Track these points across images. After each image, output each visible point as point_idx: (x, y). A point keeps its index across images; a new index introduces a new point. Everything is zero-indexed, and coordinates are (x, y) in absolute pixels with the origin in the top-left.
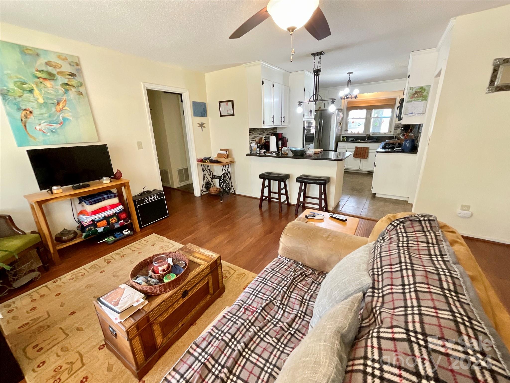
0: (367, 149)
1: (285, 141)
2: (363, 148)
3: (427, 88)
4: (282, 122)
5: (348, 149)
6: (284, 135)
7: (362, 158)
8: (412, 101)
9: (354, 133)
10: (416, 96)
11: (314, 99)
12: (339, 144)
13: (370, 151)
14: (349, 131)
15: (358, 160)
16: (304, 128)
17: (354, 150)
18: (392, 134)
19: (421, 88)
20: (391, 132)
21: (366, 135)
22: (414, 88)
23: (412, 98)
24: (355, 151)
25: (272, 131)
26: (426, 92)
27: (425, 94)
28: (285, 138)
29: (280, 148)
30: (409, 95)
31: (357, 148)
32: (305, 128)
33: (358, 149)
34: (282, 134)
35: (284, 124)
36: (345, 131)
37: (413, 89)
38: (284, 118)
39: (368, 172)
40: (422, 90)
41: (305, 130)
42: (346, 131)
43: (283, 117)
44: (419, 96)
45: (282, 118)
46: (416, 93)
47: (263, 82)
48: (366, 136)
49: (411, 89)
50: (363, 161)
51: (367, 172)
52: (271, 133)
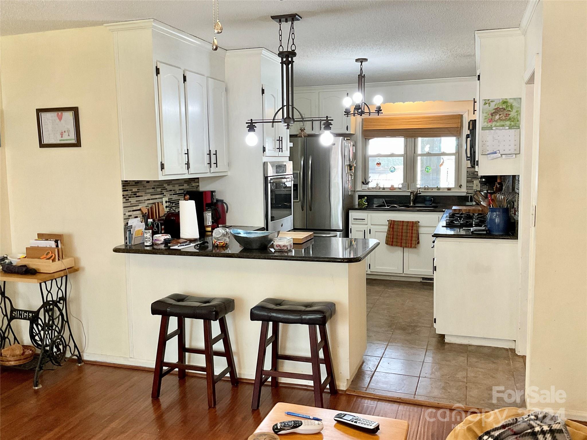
0: (414, 226)
1: (220, 209)
2: (405, 224)
3: (515, 104)
4: (210, 164)
5: (372, 227)
6: (218, 196)
7: (406, 247)
8: (491, 128)
9: (384, 189)
10: (497, 117)
11: (285, 116)
12: (353, 214)
13: (422, 230)
14: (371, 185)
15: (398, 253)
16: (266, 178)
17: (386, 228)
18: (463, 192)
19: (505, 102)
20: (460, 186)
21: (409, 194)
22: (492, 102)
23: (491, 121)
24: (389, 230)
25: (186, 187)
26: (514, 111)
27: (513, 114)
28: (219, 204)
29: (209, 229)
30: (485, 115)
31: (392, 224)
32: (269, 178)
33: (395, 227)
34: (212, 192)
35: (217, 170)
36: (363, 183)
37: (489, 103)
38: (216, 154)
39: (423, 278)
40: (507, 107)
41: (269, 185)
42: (365, 182)
43: (213, 152)
44: (504, 118)
45: (210, 154)
46: (497, 111)
47: (158, 71)
48: (410, 196)
49: (485, 104)
50: (409, 254)
51: (419, 280)
52: (182, 191)
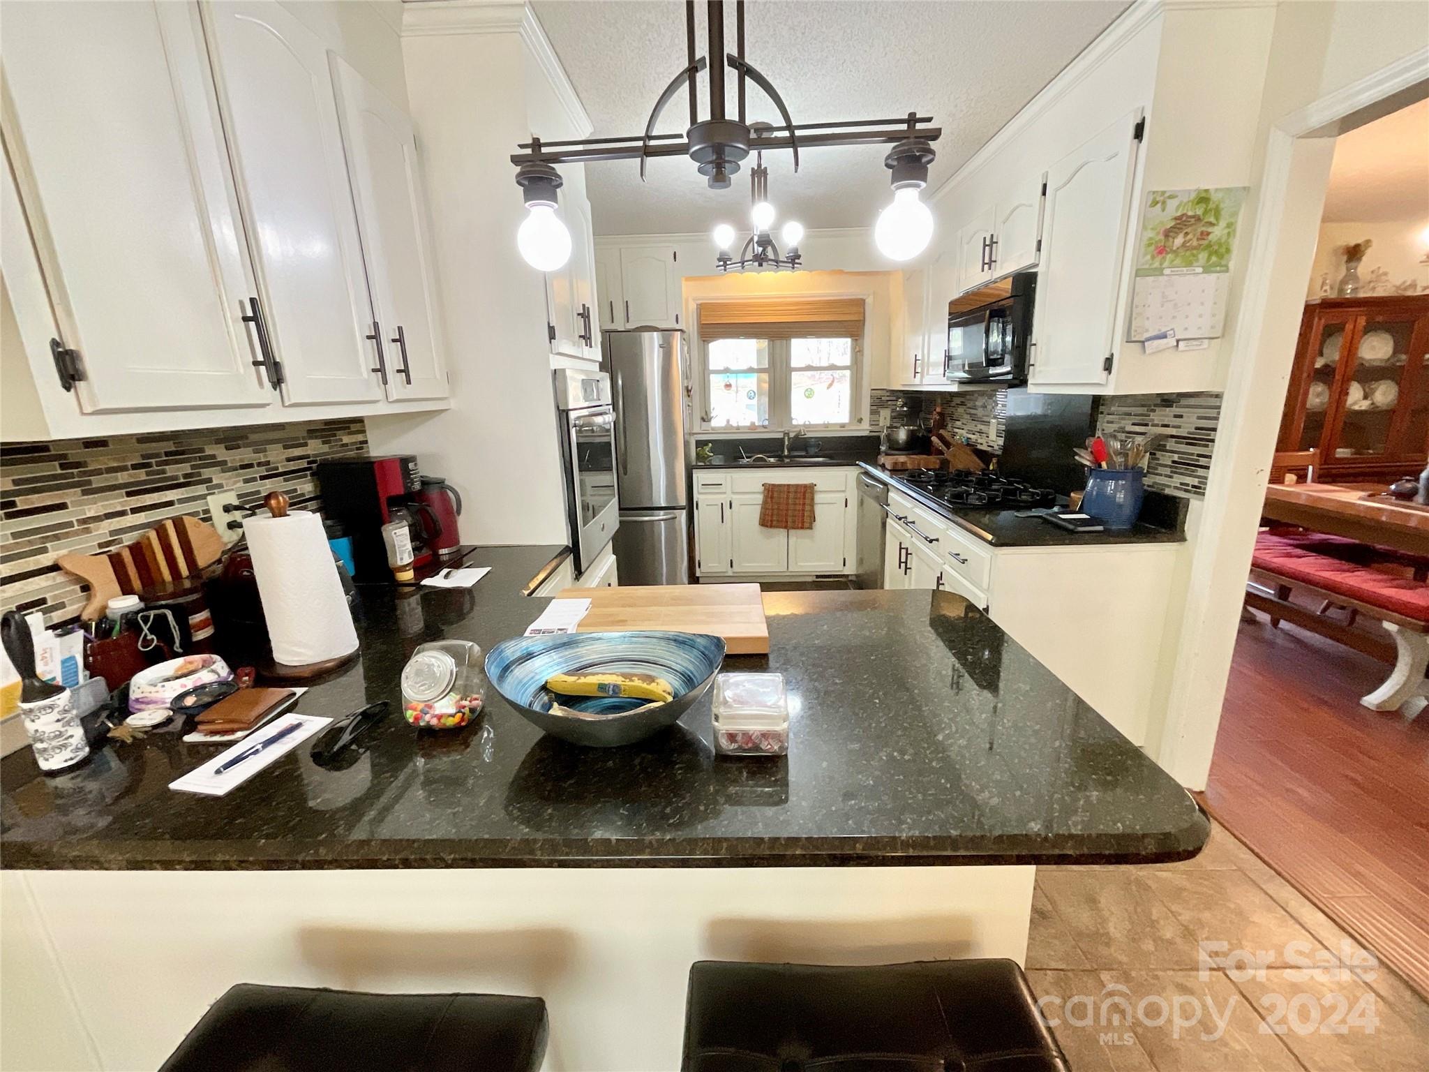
0: (806, 492)
1: (436, 509)
2: (792, 490)
3: (1226, 207)
4: (381, 370)
5: (735, 497)
6: (425, 469)
7: (793, 528)
8: (1159, 272)
9: (738, 428)
10: (1179, 240)
12: (700, 477)
13: (818, 498)
14: (718, 422)
15: (779, 536)
16: (563, 414)
17: (759, 498)
18: (864, 429)
19: (1203, 198)
20: (860, 420)
21: (780, 436)
22: (1171, 197)
23: (1162, 251)
24: (765, 502)
26: (1223, 224)
27: (1217, 232)
28: (434, 493)
29: (408, 576)
30: (1150, 234)
31: (771, 492)
32: (573, 415)
33: (776, 495)
34: (405, 461)
35: (409, 392)
36: (703, 420)
37: (1164, 203)
38: (400, 340)
39: (818, 577)
40: (1206, 212)
41: (573, 432)
42: (706, 419)
43: (388, 333)
44: (1195, 243)
45: (375, 337)
46: (1181, 223)
48: (782, 440)
49: (1155, 203)
50: (797, 538)
51: (810, 579)
52: (303, 464)
